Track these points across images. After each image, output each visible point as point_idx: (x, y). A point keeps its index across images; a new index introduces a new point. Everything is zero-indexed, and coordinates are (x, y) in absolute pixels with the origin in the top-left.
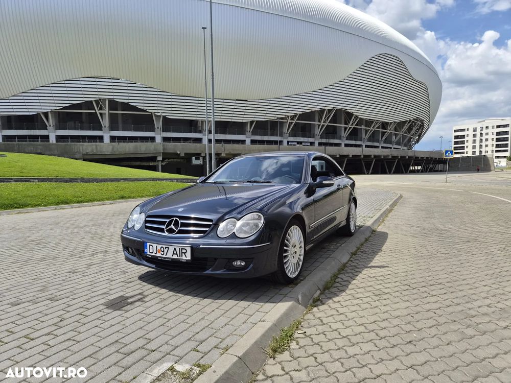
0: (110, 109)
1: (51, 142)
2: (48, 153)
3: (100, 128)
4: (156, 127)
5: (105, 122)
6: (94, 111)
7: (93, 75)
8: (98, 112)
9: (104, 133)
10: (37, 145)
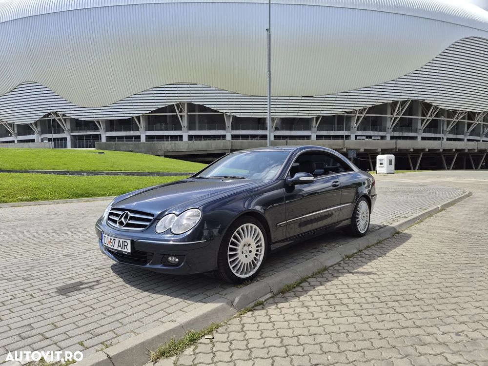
0: (189, 111)
1: (142, 141)
2: (137, 150)
3: (179, 128)
4: (227, 126)
5: (184, 123)
6: (175, 114)
7: (174, 82)
8: (178, 114)
9: (183, 132)
10: (130, 144)
